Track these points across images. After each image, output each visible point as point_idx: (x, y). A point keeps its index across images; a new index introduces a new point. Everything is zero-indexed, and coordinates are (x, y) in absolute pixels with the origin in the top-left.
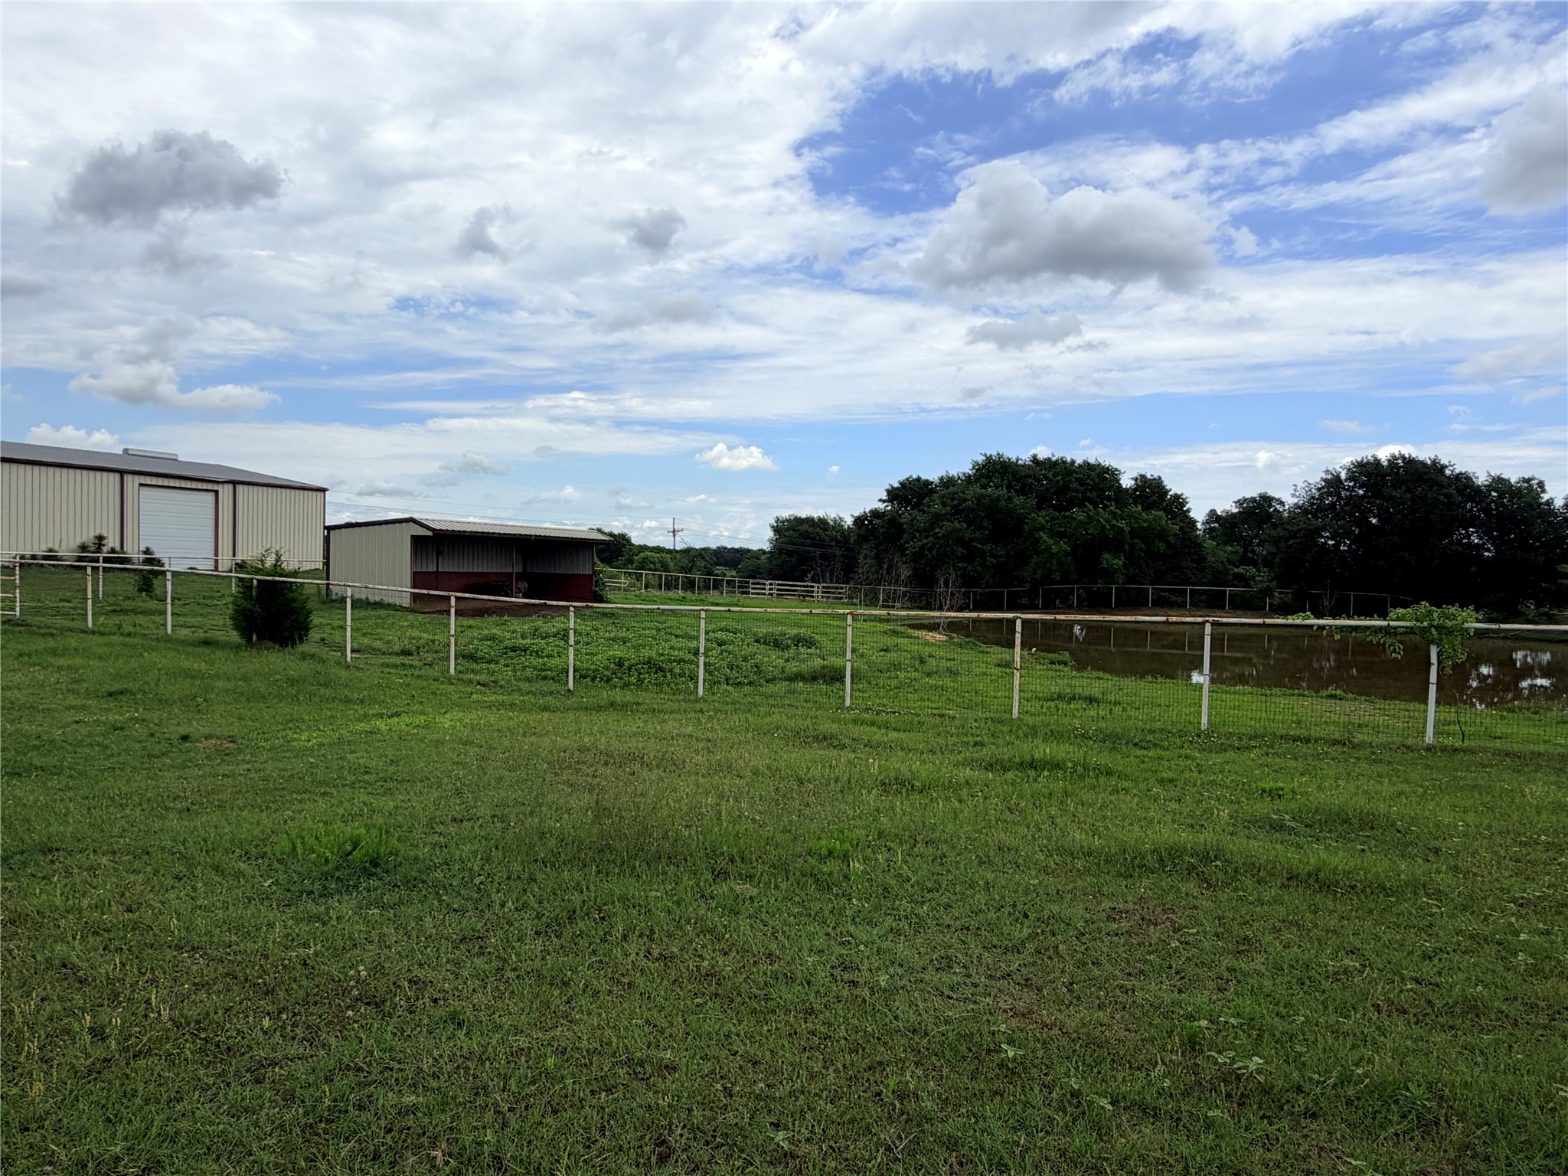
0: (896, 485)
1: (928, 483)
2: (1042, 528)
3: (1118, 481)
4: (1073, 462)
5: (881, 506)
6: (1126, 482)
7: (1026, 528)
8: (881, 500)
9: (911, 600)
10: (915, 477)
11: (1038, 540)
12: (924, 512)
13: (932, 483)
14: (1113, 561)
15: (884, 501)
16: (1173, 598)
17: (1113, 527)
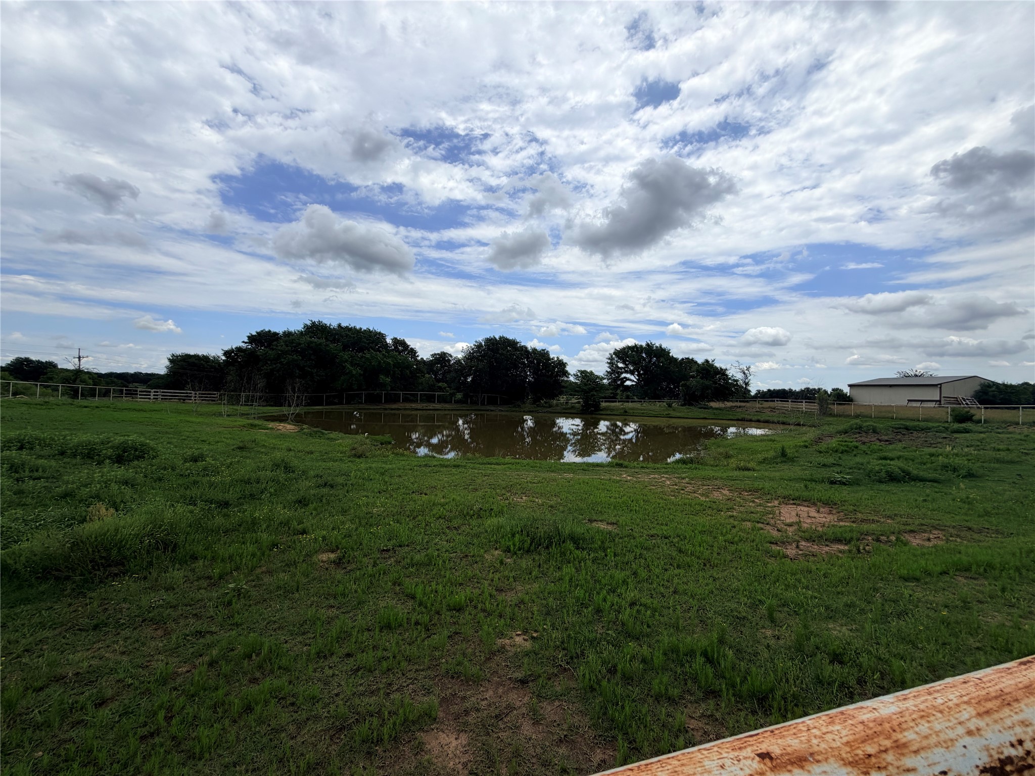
0: (254, 333)
1: (276, 334)
2: (346, 361)
3: (385, 339)
4: (361, 329)
5: (244, 345)
6: (389, 341)
7: (337, 361)
8: (243, 342)
9: (266, 400)
10: (267, 330)
11: (344, 367)
12: (273, 349)
13: (278, 334)
14: (384, 379)
15: (246, 343)
16: (412, 398)
17: (384, 362)
